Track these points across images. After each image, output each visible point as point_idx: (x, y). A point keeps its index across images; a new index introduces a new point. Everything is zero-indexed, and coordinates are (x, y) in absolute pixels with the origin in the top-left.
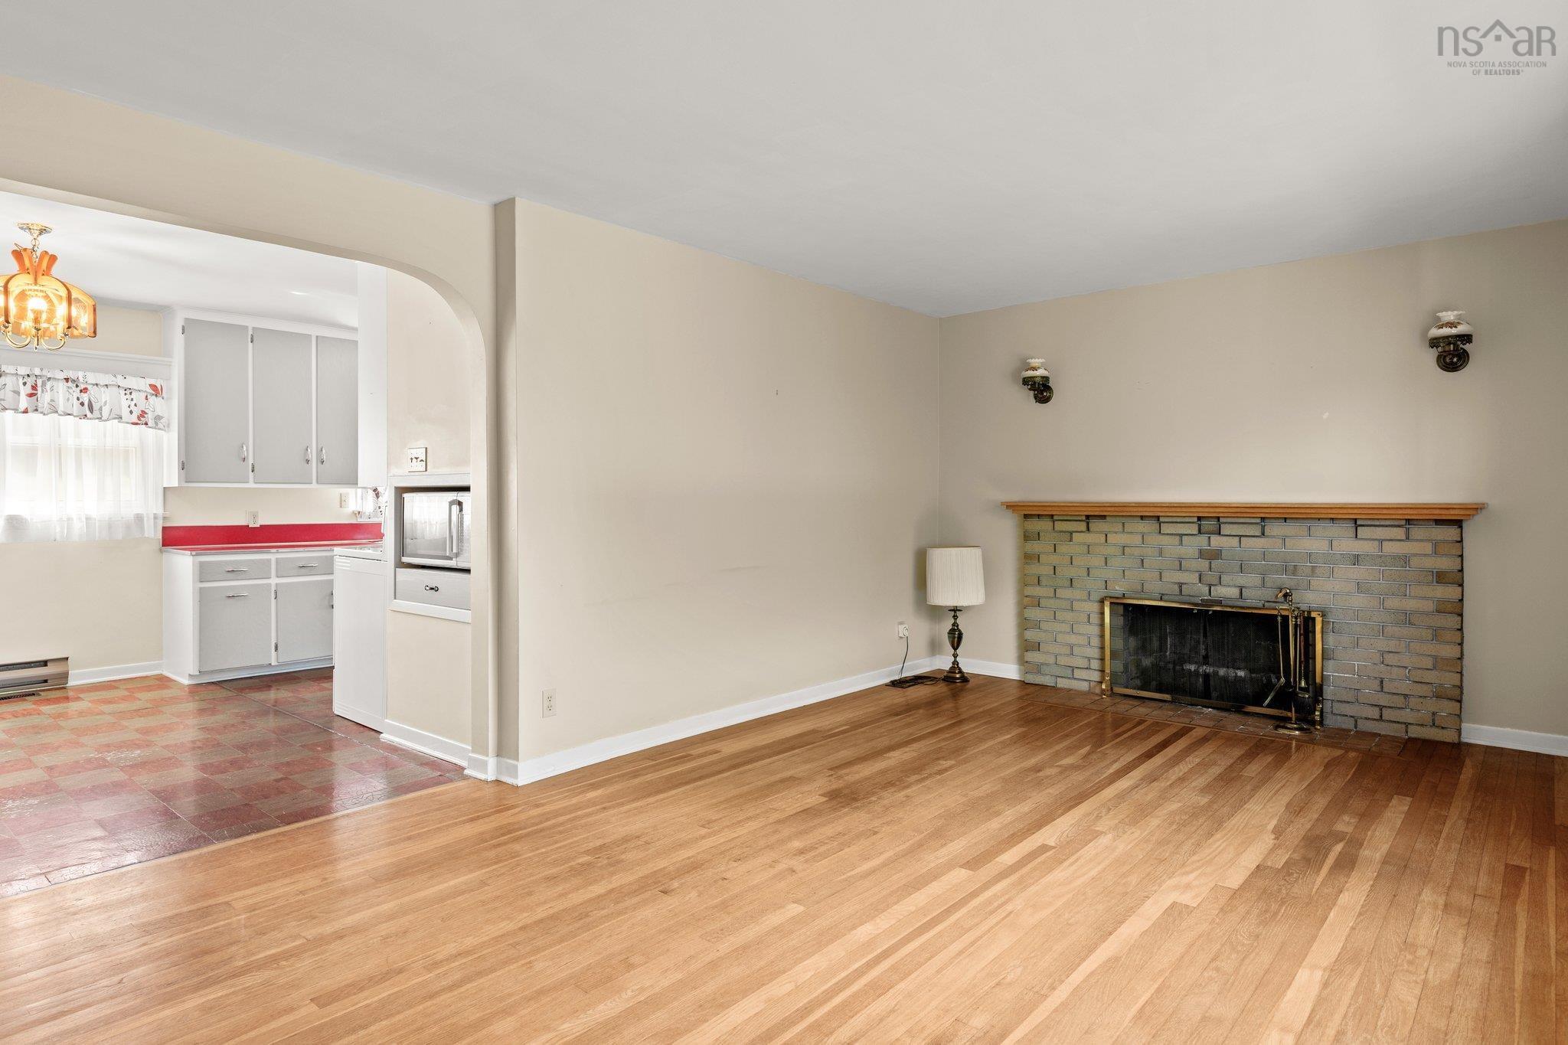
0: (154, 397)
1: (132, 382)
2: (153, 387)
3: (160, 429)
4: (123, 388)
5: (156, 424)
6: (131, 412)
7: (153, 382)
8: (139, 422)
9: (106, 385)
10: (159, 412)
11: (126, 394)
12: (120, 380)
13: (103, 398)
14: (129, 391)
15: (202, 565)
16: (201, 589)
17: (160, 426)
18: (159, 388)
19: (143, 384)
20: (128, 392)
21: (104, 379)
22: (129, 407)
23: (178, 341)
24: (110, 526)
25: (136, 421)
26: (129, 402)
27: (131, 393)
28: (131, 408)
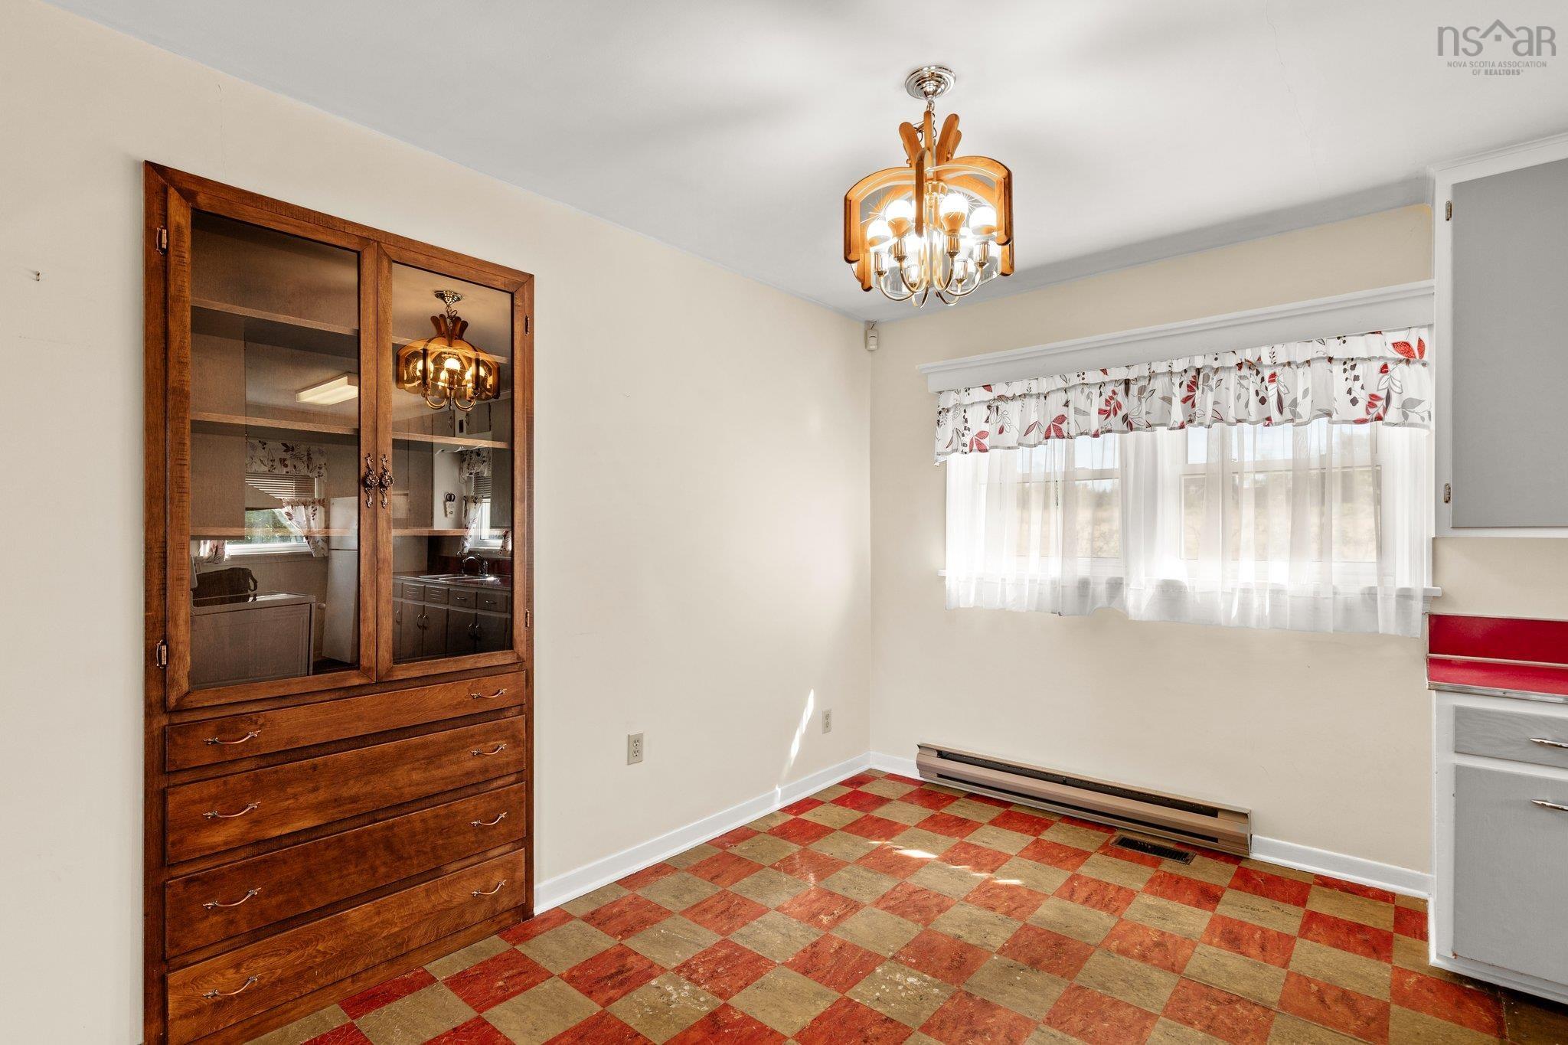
0: (1403, 366)
1: (1357, 347)
2: (1404, 347)
3: (1412, 425)
4: (1341, 360)
5: (1405, 416)
6: (1354, 401)
7: (1400, 337)
8: (1368, 417)
9: (1308, 362)
10: (1411, 393)
11: (1345, 371)
12: (1335, 349)
13: (1300, 384)
14: (1350, 363)
15: (1460, 714)
16: (1459, 769)
17: (1413, 418)
18: (1414, 345)
19: (1382, 346)
20: (1348, 366)
21: (1300, 352)
22: (1349, 392)
23: (1443, 231)
24: (1315, 607)
25: (1363, 415)
26: (1350, 383)
27: (1353, 367)
28: (1354, 394)
